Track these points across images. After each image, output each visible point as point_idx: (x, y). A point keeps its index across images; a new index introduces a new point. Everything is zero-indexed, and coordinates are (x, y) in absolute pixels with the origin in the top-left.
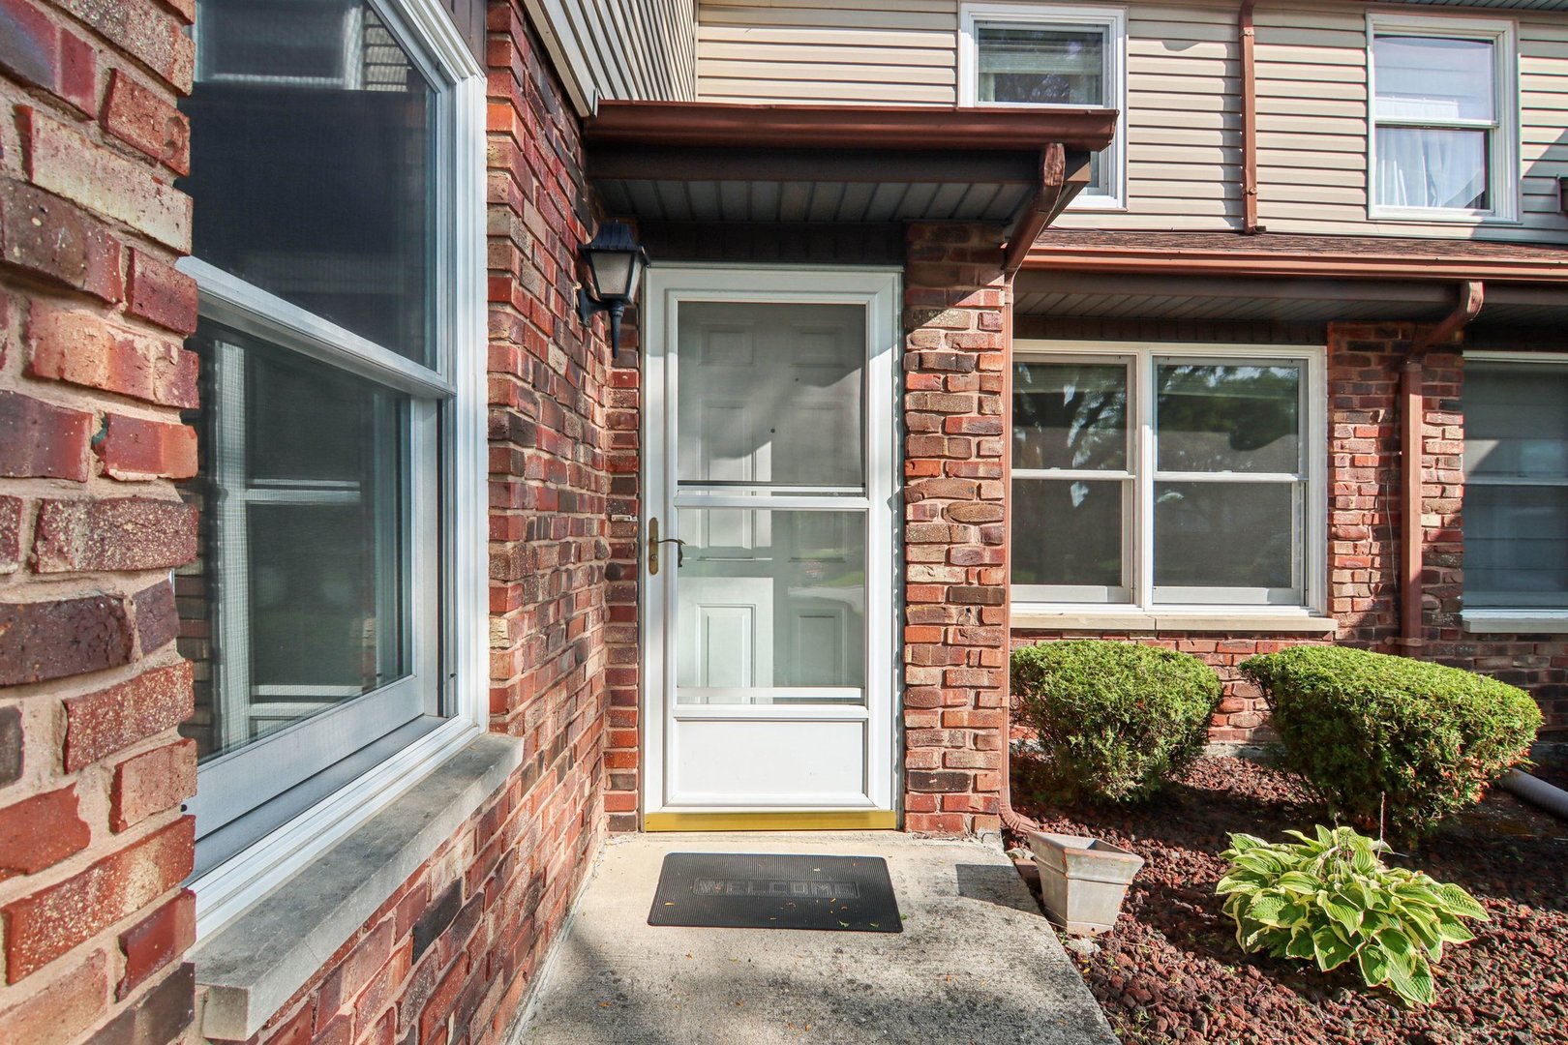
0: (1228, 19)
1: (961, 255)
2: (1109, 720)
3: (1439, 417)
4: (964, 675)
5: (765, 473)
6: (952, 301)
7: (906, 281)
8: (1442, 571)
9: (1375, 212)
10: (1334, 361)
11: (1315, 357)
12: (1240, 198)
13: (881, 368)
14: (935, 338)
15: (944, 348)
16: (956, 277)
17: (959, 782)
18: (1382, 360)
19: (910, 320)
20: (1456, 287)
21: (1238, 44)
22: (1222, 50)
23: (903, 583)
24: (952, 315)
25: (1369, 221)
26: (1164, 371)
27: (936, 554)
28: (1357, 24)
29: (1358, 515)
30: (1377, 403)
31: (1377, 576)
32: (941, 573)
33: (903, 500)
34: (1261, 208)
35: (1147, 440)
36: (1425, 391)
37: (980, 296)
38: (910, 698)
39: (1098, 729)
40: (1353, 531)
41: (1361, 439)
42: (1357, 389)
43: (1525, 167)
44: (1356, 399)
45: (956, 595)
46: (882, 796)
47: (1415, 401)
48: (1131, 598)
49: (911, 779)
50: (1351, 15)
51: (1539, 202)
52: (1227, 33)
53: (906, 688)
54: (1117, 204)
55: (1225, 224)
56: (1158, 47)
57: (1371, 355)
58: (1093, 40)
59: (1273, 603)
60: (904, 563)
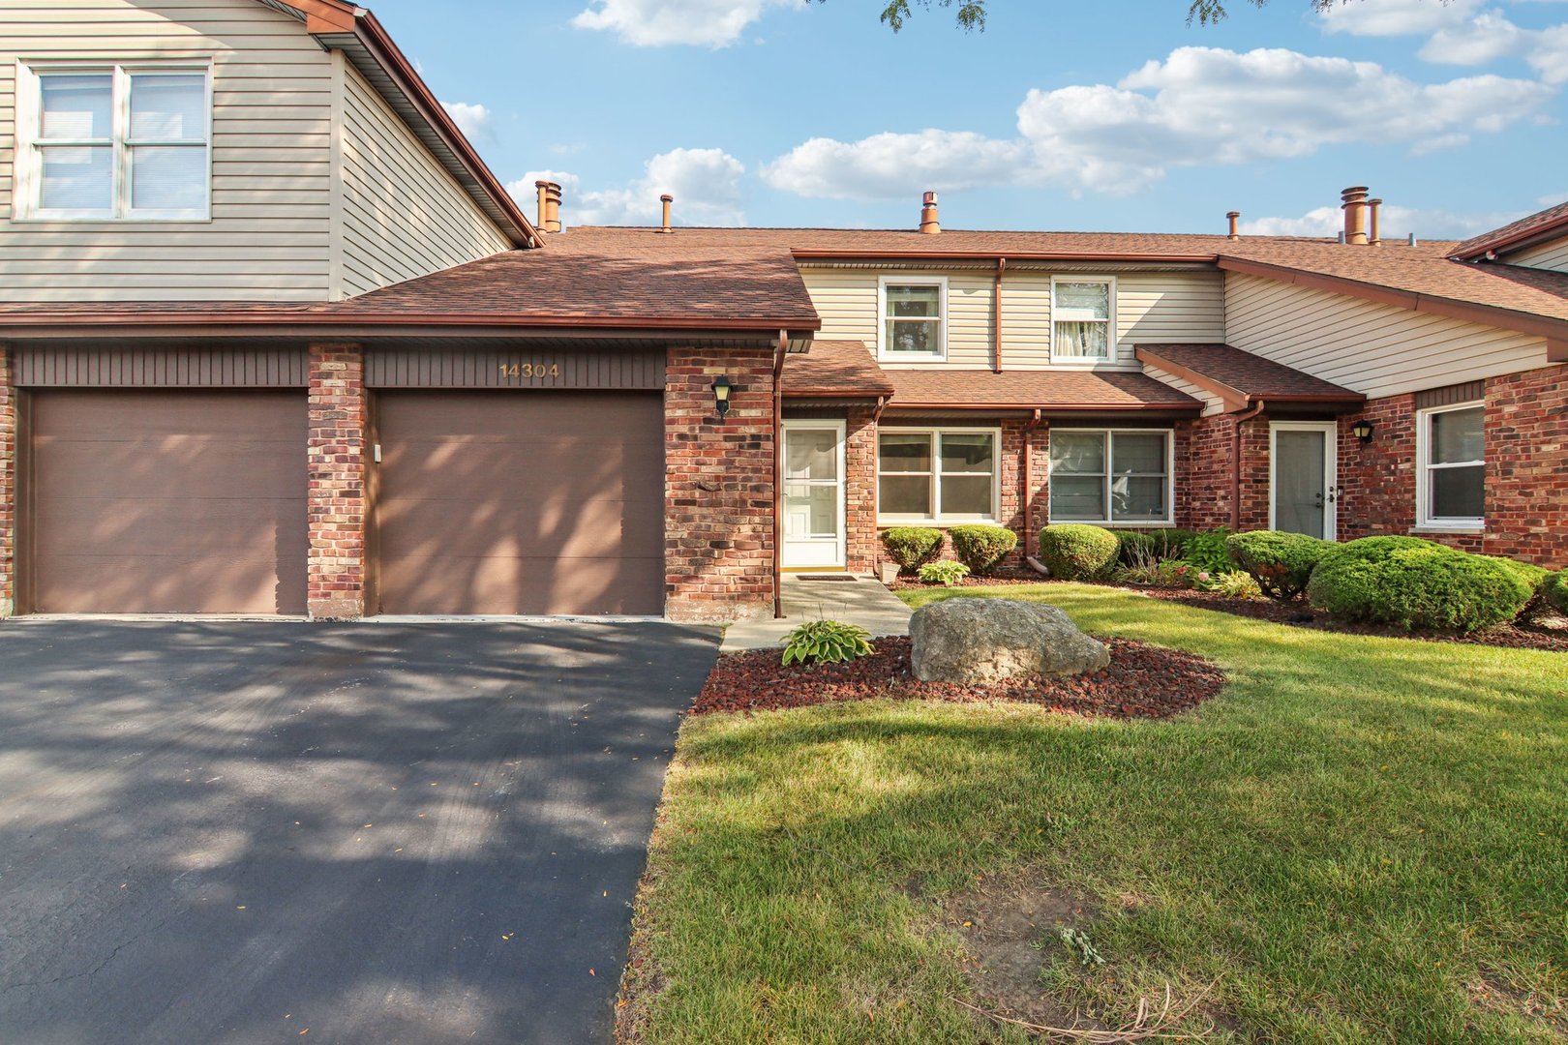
0: (991, 280)
1: (862, 416)
2: (905, 543)
3: (1040, 452)
4: (863, 529)
5: (808, 476)
6: (859, 429)
7: (847, 423)
8: (1041, 506)
9: (1055, 359)
10: (1003, 433)
11: (997, 431)
12: (995, 356)
13: (841, 446)
14: (855, 438)
15: (857, 442)
16: (860, 422)
17: (862, 558)
18: (1019, 433)
19: (848, 434)
20: (1033, 411)
21: (995, 290)
22: (988, 293)
23: (847, 505)
24: (859, 432)
25: (1050, 364)
26: (944, 436)
27: (856, 497)
28: (1047, 280)
29: (1011, 487)
30: (1018, 448)
31: (1017, 508)
32: (857, 502)
33: (847, 483)
34: (1003, 360)
35: (937, 461)
36: (1033, 443)
37: (867, 427)
38: (849, 536)
39: (903, 546)
40: (1009, 493)
41: (1012, 460)
42: (1010, 442)
43: (1119, 339)
44: (1010, 446)
45: (861, 508)
46: (842, 562)
47: (1029, 447)
48: (932, 517)
49: (849, 557)
50: (1044, 277)
51: (1125, 355)
52: (991, 286)
53: (847, 533)
54: (943, 360)
55: (989, 368)
56: (960, 292)
57: (1016, 431)
58: (935, 289)
59: (984, 518)
60: (847, 499)
